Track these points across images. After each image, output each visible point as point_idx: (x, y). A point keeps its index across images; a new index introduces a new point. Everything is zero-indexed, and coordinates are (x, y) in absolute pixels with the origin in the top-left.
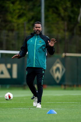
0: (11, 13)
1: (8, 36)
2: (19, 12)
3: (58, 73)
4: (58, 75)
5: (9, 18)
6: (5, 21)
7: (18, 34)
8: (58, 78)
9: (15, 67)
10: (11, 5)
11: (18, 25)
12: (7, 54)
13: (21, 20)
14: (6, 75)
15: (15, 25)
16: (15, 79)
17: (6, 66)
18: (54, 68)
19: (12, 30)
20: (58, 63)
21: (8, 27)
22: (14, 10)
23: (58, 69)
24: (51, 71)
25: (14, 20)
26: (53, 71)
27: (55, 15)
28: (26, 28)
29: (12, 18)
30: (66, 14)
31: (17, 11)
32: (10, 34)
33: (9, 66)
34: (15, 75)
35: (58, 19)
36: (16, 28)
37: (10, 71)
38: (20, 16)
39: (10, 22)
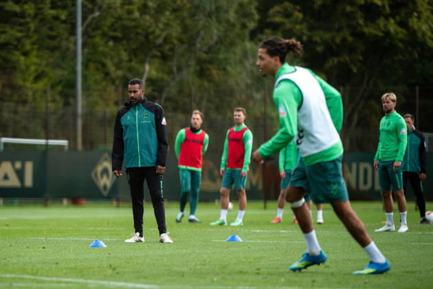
0: (22, 72)
1: (16, 112)
2: (36, 70)
3: (105, 177)
4: (105, 182)
5: (20, 82)
6: (13, 87)
7: (34, 108)
8: (105, 187)
9: (29, 167)
10: (22, 58)
11: (35, 92)
12: (14, 145)
13: (40, 85)
14: (14, 182)
15: (30, 94)
16: (29, 189)
17: (13, 165)
18: (99, 169)
19: (24, 102)
20: (106, 159)
21: (15, 97)
22: (28, 67)
23: (105, 171)
24: (93, 175)
25: (28, 84)
26: (96, 175)
27: (99, 76)
28: (49, 98)
29: (24, 80)
30: (120, 73)
31: (33, 68)
32: (20, 108)
33: (18, 165)
34: (29, 182)
35: (104, 83)
36: (30, 99)
37: (20, 174)
38: (38, 78)
39: (20, 88)
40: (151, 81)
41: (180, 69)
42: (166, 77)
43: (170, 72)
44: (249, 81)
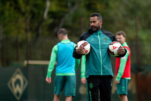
3: (18, 86)
4: (18, 90)
8: (18, 94)
18: (14, 80)
20: (18, 73)
26: (11, 85)
30: (28, 8)
40: (52, 14)
41: (73, 4)
42: (63, 9)
43: (66, 6)
44: (125, 12)
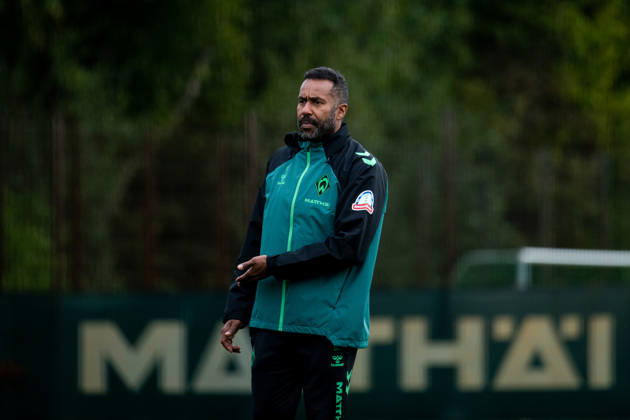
1: (565, 177)
2: (621, 59)
11: (616, 122)
14: (558, 374)
15: (602, 122)
17: (557, 326)
29: (587, 84)
31: (611, 53)
33: (571, 327)
